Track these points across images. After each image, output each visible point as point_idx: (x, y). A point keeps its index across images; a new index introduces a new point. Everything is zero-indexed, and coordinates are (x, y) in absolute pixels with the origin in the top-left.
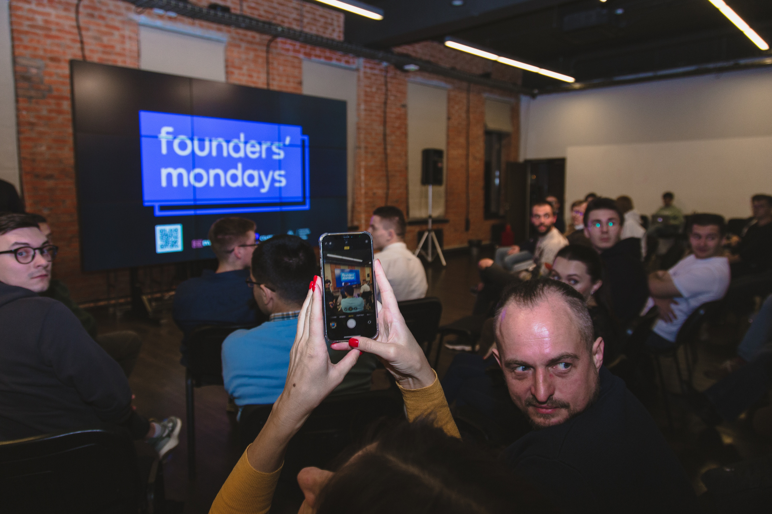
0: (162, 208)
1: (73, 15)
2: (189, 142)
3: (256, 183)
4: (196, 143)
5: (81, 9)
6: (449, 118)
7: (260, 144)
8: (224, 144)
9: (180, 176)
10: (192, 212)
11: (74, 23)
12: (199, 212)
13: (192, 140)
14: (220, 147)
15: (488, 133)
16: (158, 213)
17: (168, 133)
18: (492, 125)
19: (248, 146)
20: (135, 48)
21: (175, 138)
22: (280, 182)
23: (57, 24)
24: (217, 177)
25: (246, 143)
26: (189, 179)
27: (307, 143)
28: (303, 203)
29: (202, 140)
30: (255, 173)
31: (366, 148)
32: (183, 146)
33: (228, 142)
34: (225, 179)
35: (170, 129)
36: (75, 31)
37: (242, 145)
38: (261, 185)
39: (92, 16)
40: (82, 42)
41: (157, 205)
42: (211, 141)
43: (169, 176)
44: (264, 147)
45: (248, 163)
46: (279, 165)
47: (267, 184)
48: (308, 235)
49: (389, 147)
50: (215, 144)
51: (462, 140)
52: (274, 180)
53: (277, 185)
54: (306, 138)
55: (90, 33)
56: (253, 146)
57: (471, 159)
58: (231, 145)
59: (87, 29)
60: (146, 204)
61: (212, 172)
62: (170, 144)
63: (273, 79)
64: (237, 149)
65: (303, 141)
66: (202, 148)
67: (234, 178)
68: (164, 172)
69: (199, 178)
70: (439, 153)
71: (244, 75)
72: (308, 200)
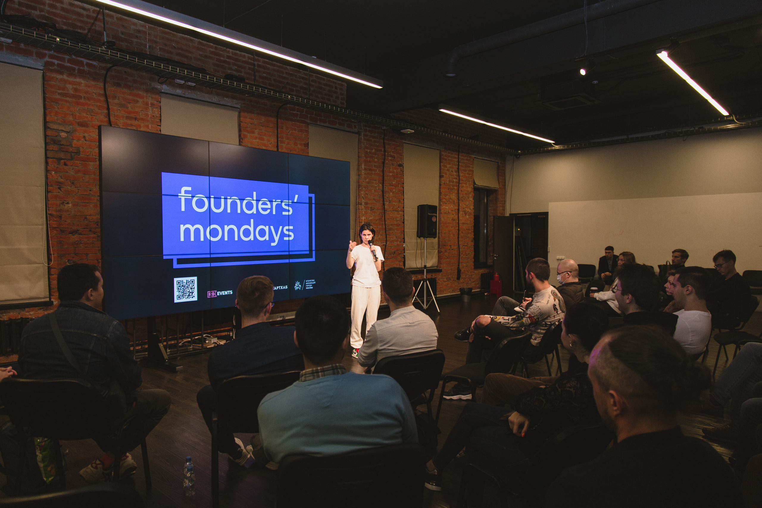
0: (180, 261)
1: (101, 85)
2: (206, 200)
3: (267, 237)
4: (212, 200)
5: (108, 79)
6: (441, 177)
7: (271, 201)
8: (238, 202)
9: (197, 231)
10: (207, 265)
11: (102, 92)
12: (214, 264)
13: (209, 198)
14: (234, 204)
15: (477, 190)
16: (176, 266)
17: (186, 192)
18: (480, 182)
19: (261, 202)
20: (157, 114)
21: (193, 197)
22: (289, 236)
23: (86, 92)
24: (231, 231)
25: (258, 201)
26: (204, 234)
27: (313, 201)
28: (310, 256)
29: (217, 198)
30: (267, 229)
31: (366, 204)
32: (200, 204)
33: (242, 200)
34: (239, 234)
35: (189, 189)
36: (103, 99)
37: (254, 203)
38: (272, 239)
39: (119, 85)
40: (108, 109)
41: (175, 258)
42: (226, 199)
43: (187, 231)
44: (274, 204)
45: (259, 219)
46: (288, 221)
47: (277, 239)
48: (313, 285)
49: (387, 203)
50: (229, 201)
51: (454, 197)
52: (283, 235)
53: (286, 239)
54: (313, 196)
55: (116, 101)
56: (264, 204)
57: (461, 213)
58: (245, 202)
59: (114, 97)
60: (165, 257)
61: (227, 228)
62: (188, 202)
63: (282, 142)
64: (249, 206)
65: (310, 198)
66: (218, 206)
67: (247, 233)
68: (183, 228)
69: (214, 233)
70: (433, 209)
71: (256, 138)
72: (314, 253)
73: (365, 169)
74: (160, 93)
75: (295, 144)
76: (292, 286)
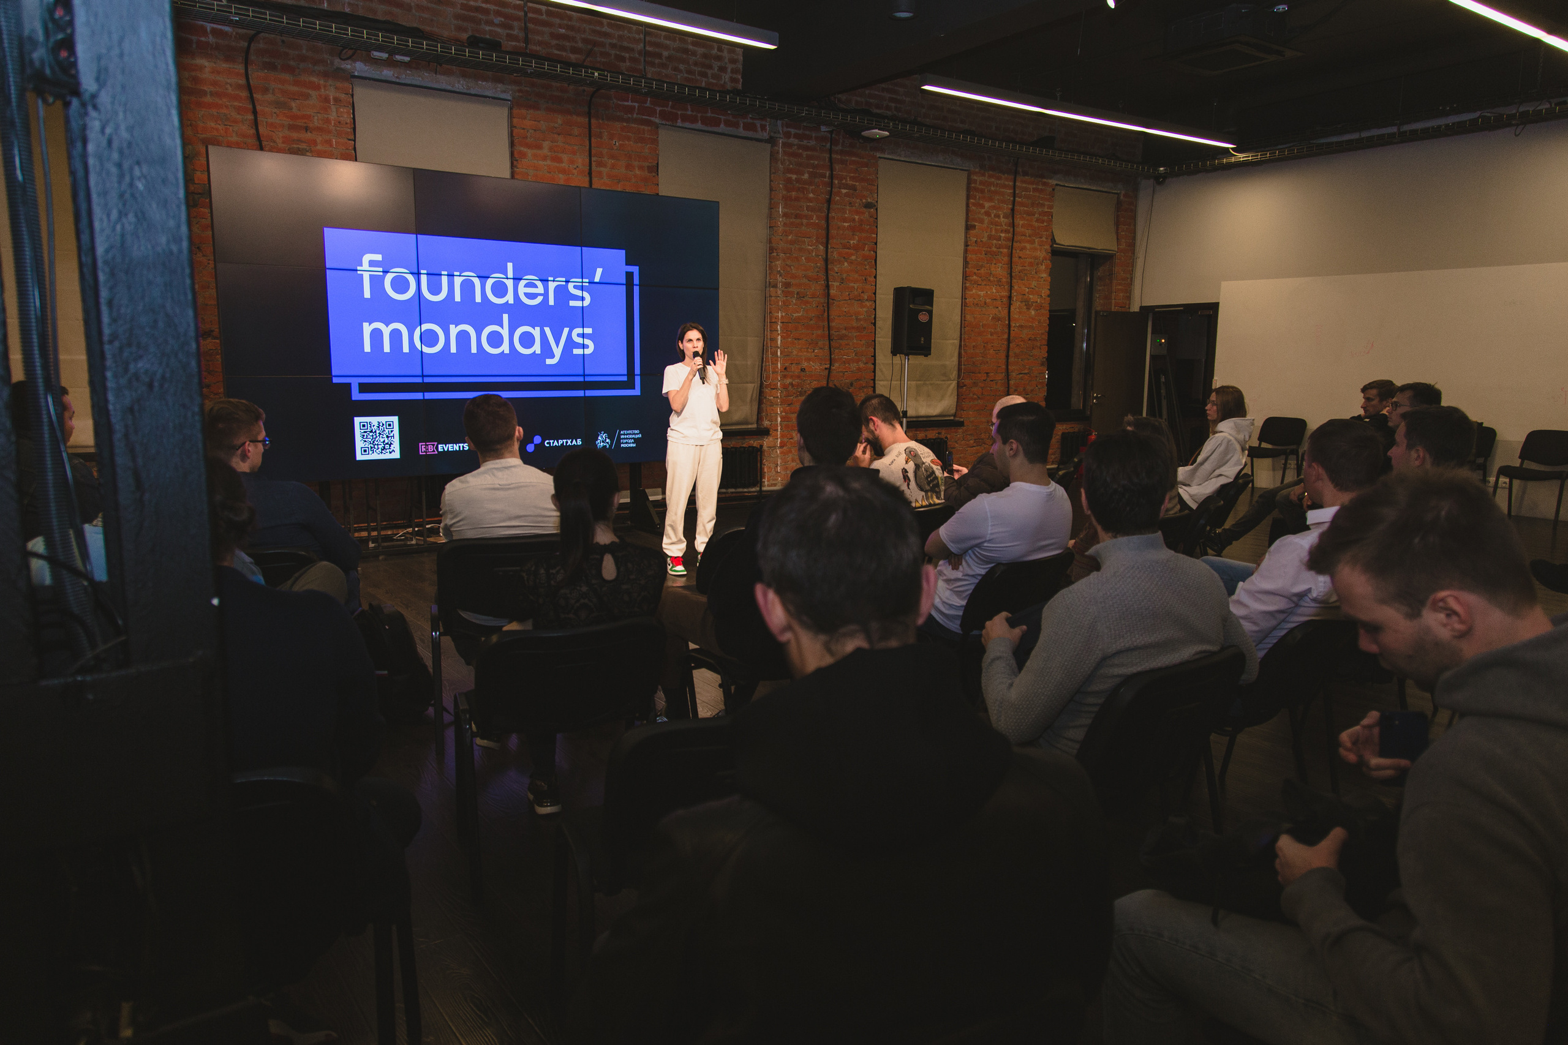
0: (364, 388)
1: (240, 68)
2: (411, 279)
3: (537, 348)
4: (424, 279)
5: (252, 57)
6: (968, 228)
7: (545, 281)
8: (477, 282)
9: (396, 335)
10: (419, 396)
11: (242, 81)
12: (429, 396)
13: (417, 275)
14: (468, 286)
15: (1057, 253)
16: (356, 395)
17: (372, 263)
18: (1067, 239)
19: (522, 283)
20: (347, 118)
21: (386, 272)
22: (584, 346)
23: (215, 83)
24: (463, 337)
25: (517, 279)
26: (410, 340)
27: (636, 281)
28: (630, 385)
29: (434, 275)
30: (536, 332)
31: (787, 285)
32: (400, 285)
33: (483, 278)
34: (479, 341)
35: (378, 257)
36: (244, 94)
37: (510, 284)
38: (547, 351)
39: (272, 67)
40: (255, 112)
41: (355, 383)
42: (451, 276)
43: (376, 335)
44: (552, 286)
45: (520, 314)
46: (581, 317)
47: (558, 351)
48: (636, 440)
49: (835, 284)
50: (458, 281)
51: (999, 270)
52: (570, 344)
53: (577, 351)
54: (635, 270)
55: (269, 97)
56: (530, 285)
57: (1016, 305)
58: (490, 282)
59: (266, 90)
60: (335, 380)
61: (454, 330)
62: (377, 282)
64: (500, 289)
65: (629, 275)
66: (435, 289)
67: (495, 339)
68: (367, 329)
69: (429, 338)
71: (545, 158)
72: (638, 379)
73: (785, 215)
74: (352, 77)
75: (629, 167)
76: (589, 439)
